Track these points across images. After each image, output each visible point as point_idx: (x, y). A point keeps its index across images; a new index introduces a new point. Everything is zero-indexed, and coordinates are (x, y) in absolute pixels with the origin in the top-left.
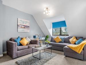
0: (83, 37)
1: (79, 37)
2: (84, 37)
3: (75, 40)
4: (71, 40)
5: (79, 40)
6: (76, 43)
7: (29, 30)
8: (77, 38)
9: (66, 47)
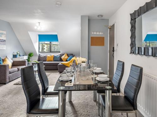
0: (72, 54)
1: (69, 54)
2: (74, 54)
3: (67, 57)
4: (63, 57)
5: (70, 57)
6: (68, 59)
7: (5, 46)
8: (68, 55)
9: (60, 64)
